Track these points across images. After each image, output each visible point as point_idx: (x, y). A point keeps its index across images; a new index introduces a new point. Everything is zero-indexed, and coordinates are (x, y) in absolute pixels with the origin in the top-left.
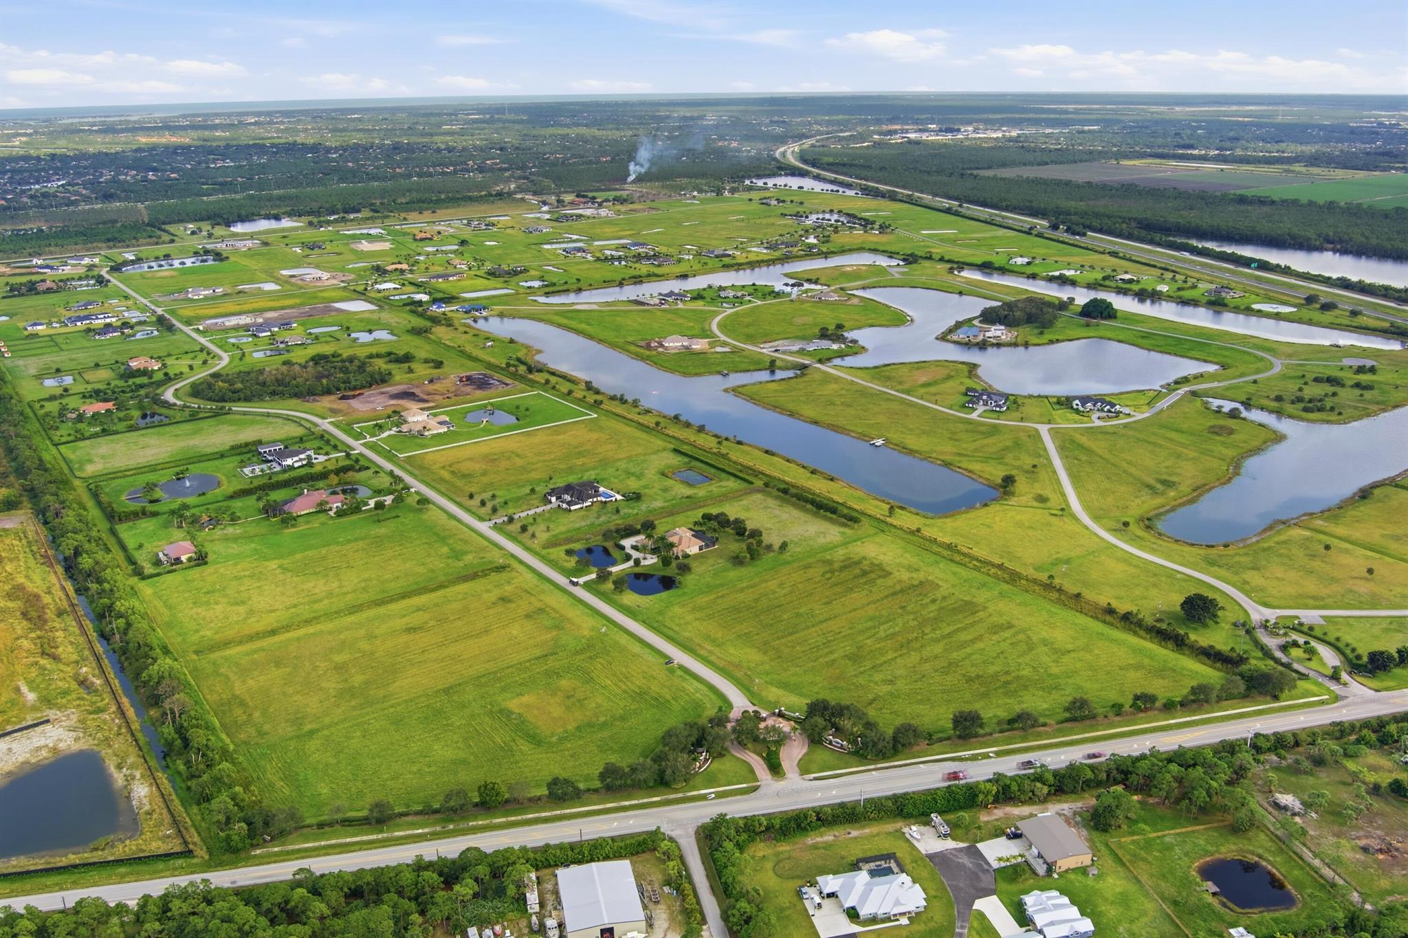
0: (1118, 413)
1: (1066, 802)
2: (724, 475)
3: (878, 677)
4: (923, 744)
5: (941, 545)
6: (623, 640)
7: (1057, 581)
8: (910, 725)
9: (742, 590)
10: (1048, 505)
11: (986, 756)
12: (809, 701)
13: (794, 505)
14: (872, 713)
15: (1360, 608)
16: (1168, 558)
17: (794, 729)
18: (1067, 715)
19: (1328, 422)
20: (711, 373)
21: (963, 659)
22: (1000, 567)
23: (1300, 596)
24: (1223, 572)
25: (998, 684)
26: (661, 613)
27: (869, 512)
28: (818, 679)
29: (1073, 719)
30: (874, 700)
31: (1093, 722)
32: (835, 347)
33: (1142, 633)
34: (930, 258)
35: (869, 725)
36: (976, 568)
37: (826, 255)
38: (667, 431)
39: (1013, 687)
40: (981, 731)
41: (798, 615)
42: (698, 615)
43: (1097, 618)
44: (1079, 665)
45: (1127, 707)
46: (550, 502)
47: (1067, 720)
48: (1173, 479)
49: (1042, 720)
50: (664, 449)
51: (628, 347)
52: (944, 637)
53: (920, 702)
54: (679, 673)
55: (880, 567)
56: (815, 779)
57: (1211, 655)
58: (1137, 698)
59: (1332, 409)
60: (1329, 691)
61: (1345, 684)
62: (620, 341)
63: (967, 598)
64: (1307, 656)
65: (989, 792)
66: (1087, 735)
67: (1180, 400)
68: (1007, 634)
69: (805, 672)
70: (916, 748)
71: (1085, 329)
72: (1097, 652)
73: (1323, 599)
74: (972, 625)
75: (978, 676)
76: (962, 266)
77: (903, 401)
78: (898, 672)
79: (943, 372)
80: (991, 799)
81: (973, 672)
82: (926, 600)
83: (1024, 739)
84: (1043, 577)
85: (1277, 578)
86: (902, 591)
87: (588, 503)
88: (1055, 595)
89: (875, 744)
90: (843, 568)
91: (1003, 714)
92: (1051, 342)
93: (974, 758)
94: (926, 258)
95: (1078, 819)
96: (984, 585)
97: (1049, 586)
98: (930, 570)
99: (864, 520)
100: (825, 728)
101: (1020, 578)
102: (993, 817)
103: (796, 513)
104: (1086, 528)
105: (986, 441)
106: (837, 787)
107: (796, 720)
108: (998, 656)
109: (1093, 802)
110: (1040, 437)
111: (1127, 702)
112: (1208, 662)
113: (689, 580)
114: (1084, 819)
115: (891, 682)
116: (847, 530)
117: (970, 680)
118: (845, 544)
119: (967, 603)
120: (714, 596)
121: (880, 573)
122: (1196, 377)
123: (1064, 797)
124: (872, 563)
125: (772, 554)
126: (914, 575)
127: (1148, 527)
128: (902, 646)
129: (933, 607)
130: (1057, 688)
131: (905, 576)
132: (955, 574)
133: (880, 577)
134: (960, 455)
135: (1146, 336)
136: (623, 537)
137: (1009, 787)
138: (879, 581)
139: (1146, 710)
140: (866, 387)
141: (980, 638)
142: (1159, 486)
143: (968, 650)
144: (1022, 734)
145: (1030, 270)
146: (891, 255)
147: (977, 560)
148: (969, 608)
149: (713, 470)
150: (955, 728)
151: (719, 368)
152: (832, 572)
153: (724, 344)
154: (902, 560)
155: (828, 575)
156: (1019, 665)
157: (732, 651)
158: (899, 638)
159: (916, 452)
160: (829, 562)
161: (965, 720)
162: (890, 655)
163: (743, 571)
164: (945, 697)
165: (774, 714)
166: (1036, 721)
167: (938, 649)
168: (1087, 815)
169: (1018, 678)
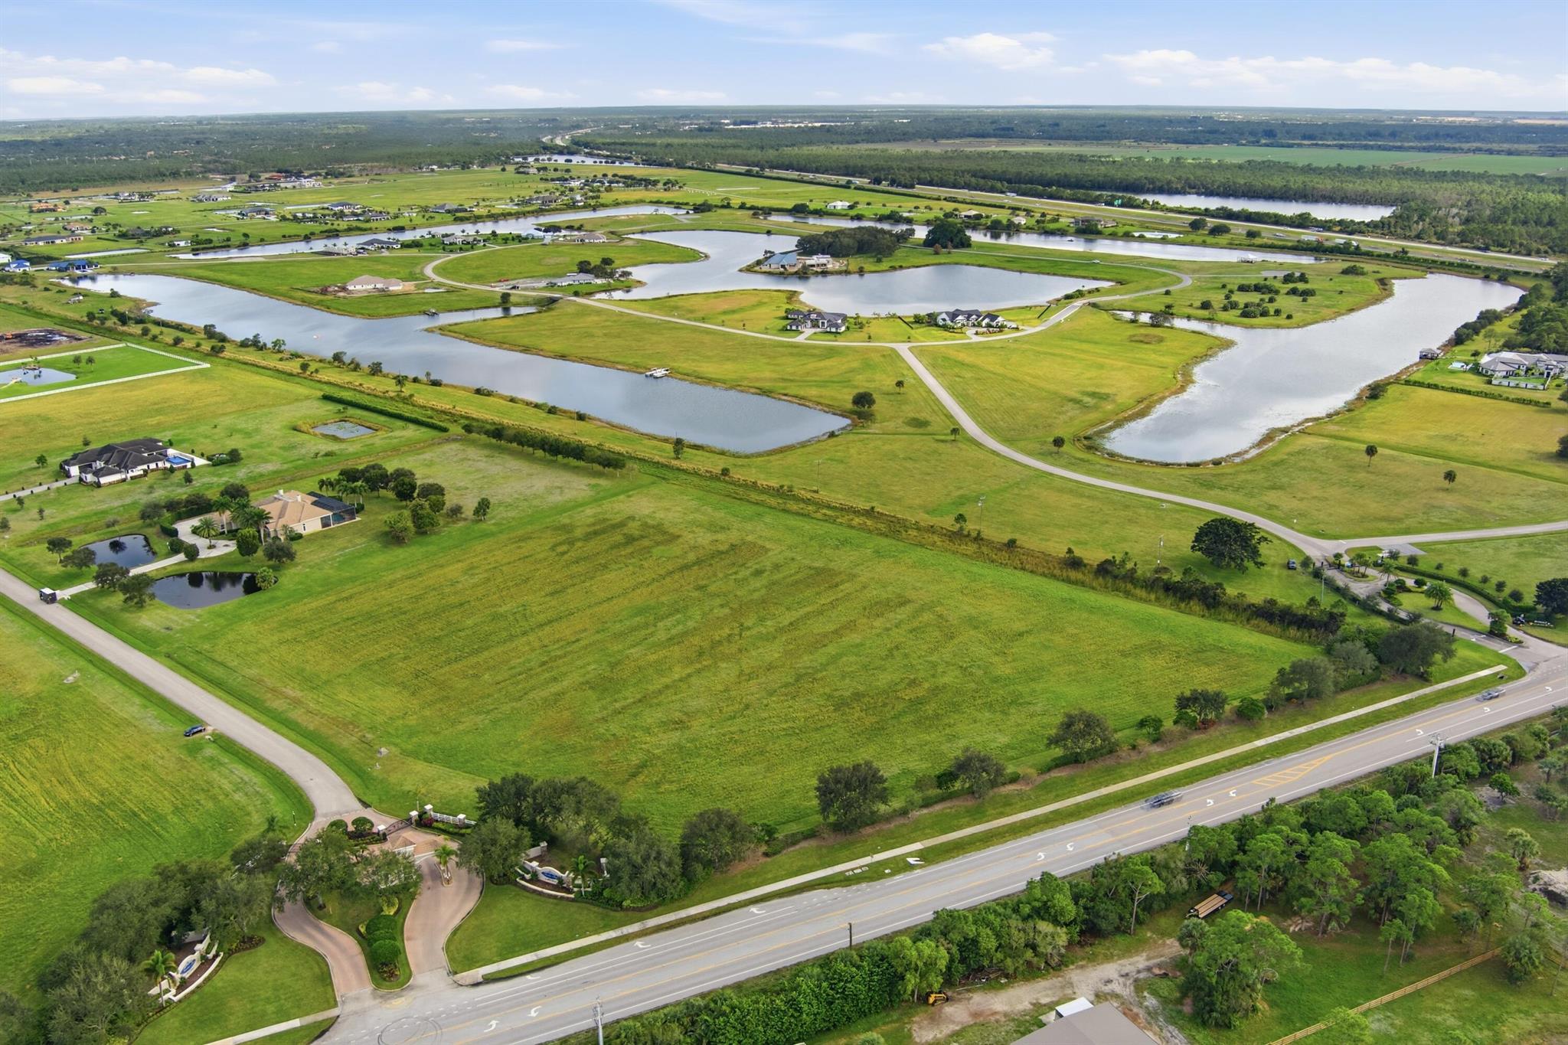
0: (1001, 328)
1: (1109, 958)
2: (400, 423)
3: (651, 717)
4: (754, 855)
5: (767, 490)
6: (107, 693)
7: (970, 526)
8: (719, 813)
9: (391, 585)
10: (930, 429)
11: (901, 866)
12: (484, 783)
13: (512, 453)
14: (632, 797)
15: (1460, 529)
16: (1136, 482)
17: (444, 854)
18: (1058, 752)
19: (1278, 327)
20: (412, 314)
21: (824, 667)
22: (870, 513)
23: (1363, 519)
24: (1230, 495)
25: (900, 706)
26: (211, 636)
27: (641, 455)
28: (521, 735)
29: (1073, 760)
30: (643, 766)
31: (1110, 761)
32: (599, 281)
33: (1141, 593)
34: (728, 206)
35: (623, 825)
36: (826, 519)
37: (594, 209)
38: (319, 376)
39: (930, 709)
40: (882, 808)
41: (495, 617)
42: (289, 634)
43: (1054, 577)
44: (1046, 657)
45: (1168, 724)
46: (68, 475)
47: (1059, 763)
48: (1103, 391)
49: (1010, 769)
50: (307, 398)
51: (293, 293)
52: (781, 630)
53: (745, 759)
54: (211, 751)
55: (659, 528)
56: (489, 980)
57: (1272, 616)
58: (1183, 703)
59: (1277, 312)
60: (1503, 659)
61: (1519, 643)
62: (284, 289)
63: (819, 564)
64: (1432, 602)
65: (930, 964)
66: (1104, 791)
67: (1078, 312)
68: (902, 614)
69: (495, 723)
70: (738, 869)
71: (932, 257)
72: (1071, 630)
73: (1400, 520)
74: (833, 605)
75: (858, 696)
76: (768, 211)
77: (695, 329)
78: (694, 704)
79: (754, 300)
80: (936, 981)
81: (846, 688)
82: (744, 573)
83: (977, 815)
84: (948, 522)
85: (1315, 498)
86: (699, 562)
87: (138, 471)
88: (971, 548)
89: (636, 871)
90: (588, 537)
91: (920, 766)
92: (893, 268)
93: (875, 874)
94: (723, 207)
95: (1151, 1001)
96: (845, 542)
97: (958, 536)
98: (749, 526)
99: (630, 464)
100: (517, 845)
101: (906, 528)
102: (947, 1029)
103: (514, 463)
104: (994, 452)
105: (822, 364)
106: (543, 994)
107: (455, 832)
108: (890, 654)
109: (1172, 948)
110: (898, 356)
111: (1167, 711)
112: (1272, 628)
113: (290, 577)
114: (1165, 1001)
115: (680, 725)
116: (603, 482)
117: (841, 705)
118: (596, 500)
119: (819, 572)
120: (332, 598)
121: (659, 538)
122: (1090, 292)
123: (1100, 948)
124: (645, 525)
125: (461, 524)
126: (721, 536)
127: (1089, 448)
128: (701, 654)
129: (756, 583)
130: (1016, 701)
131: (704, 538)
132: (791, 529)
133: (658, 544)
134: (784, 380)
135: (1012, 260)
136: (180, 517)
137: (975, 942)
138: (657, 551)
139: (1206, 725)
140: (641, 318)
141: (850, 626)
142: (1086, 399)
143: (832, 649)
144: (970, 803)
145: (853, 213)
146: (678, 206)
147: (829, 507)
148: (824, 578)
149: (382, 419)
150: (825, 808)
151: (424, 308)
152: (571, 543)
153: (439, 285)
154: (698, 516)
155: (564, 548)
156: (934, 665)
157: (343, 695)
158: (696, 640)
159: (718, 381)
160: (566, 529)
161: (848, 786)
162: (678, 673)
163: (400, 553)
164: (795, 742)
165: (408, 822)
166: (999, 771)
167: (772, 652)
168: (1166, 988)
169: (936, 691)
